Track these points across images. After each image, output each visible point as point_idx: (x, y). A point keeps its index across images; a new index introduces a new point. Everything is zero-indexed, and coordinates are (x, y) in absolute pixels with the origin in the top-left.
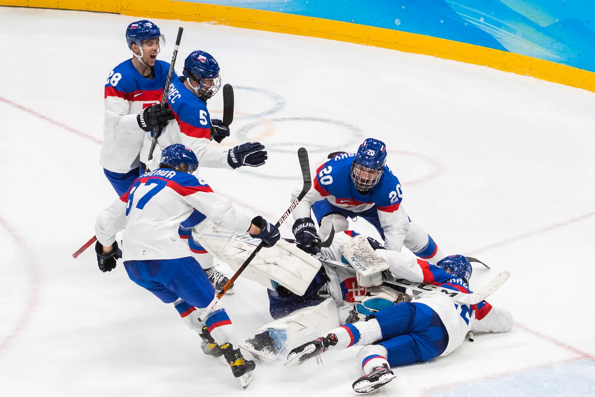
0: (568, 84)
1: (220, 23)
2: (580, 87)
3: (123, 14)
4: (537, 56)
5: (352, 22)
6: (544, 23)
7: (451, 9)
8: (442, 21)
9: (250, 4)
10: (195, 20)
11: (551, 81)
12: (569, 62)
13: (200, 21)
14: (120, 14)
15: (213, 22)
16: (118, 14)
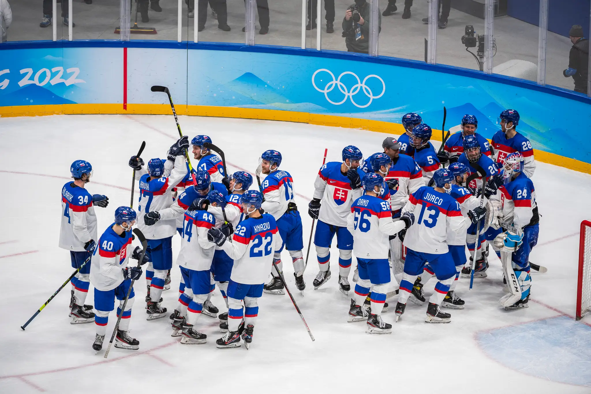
0: (555, 165)
1: (364, 129)
2: (562, 166)
3: (310, 123)
4: (538, 149)
5: (437, 129)
6: (542, 131)
7: (492, 122)
8: (486, 129)
9: (380, 118)
10: (350, 127)
11: (546, 163)
12: (556, 152)
13: (353, 127)
14: (308, 123)
15: (360, 128)
16: (307, 123)
